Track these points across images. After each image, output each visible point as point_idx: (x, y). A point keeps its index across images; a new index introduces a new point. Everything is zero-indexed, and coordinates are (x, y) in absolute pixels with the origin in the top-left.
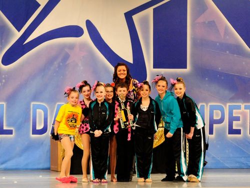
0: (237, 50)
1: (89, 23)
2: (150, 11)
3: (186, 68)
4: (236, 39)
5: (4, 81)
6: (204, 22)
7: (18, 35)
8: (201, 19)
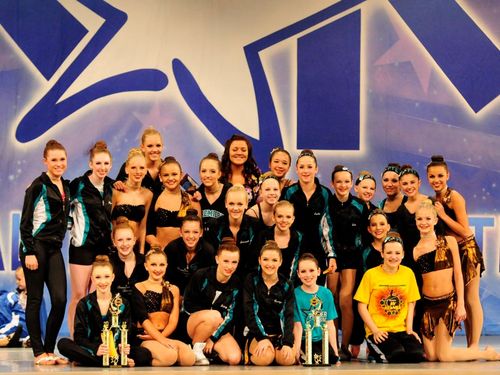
0: (453, 116)
1: (177, 65)
2: (291, 44)
3: (358, 149)
4: (451, 96)
5: (19, 171)
6: (392, 65)
7: (46, 86)
8: (387, 59)
